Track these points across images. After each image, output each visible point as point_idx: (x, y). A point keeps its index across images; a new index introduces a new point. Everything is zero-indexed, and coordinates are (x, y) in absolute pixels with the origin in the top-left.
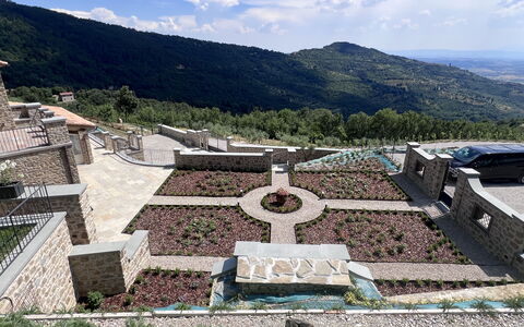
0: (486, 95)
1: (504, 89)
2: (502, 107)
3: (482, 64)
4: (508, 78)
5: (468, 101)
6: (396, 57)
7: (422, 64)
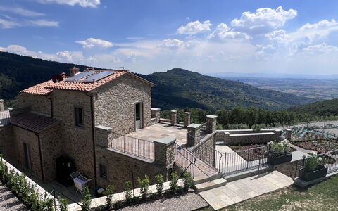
0: (260, 97)
1: (268, 93)
2: (269, 104)
3: (254, 80)
4: (268, 88)
5: (251, 101)
6: (209, 77)
7: (223, 80)
